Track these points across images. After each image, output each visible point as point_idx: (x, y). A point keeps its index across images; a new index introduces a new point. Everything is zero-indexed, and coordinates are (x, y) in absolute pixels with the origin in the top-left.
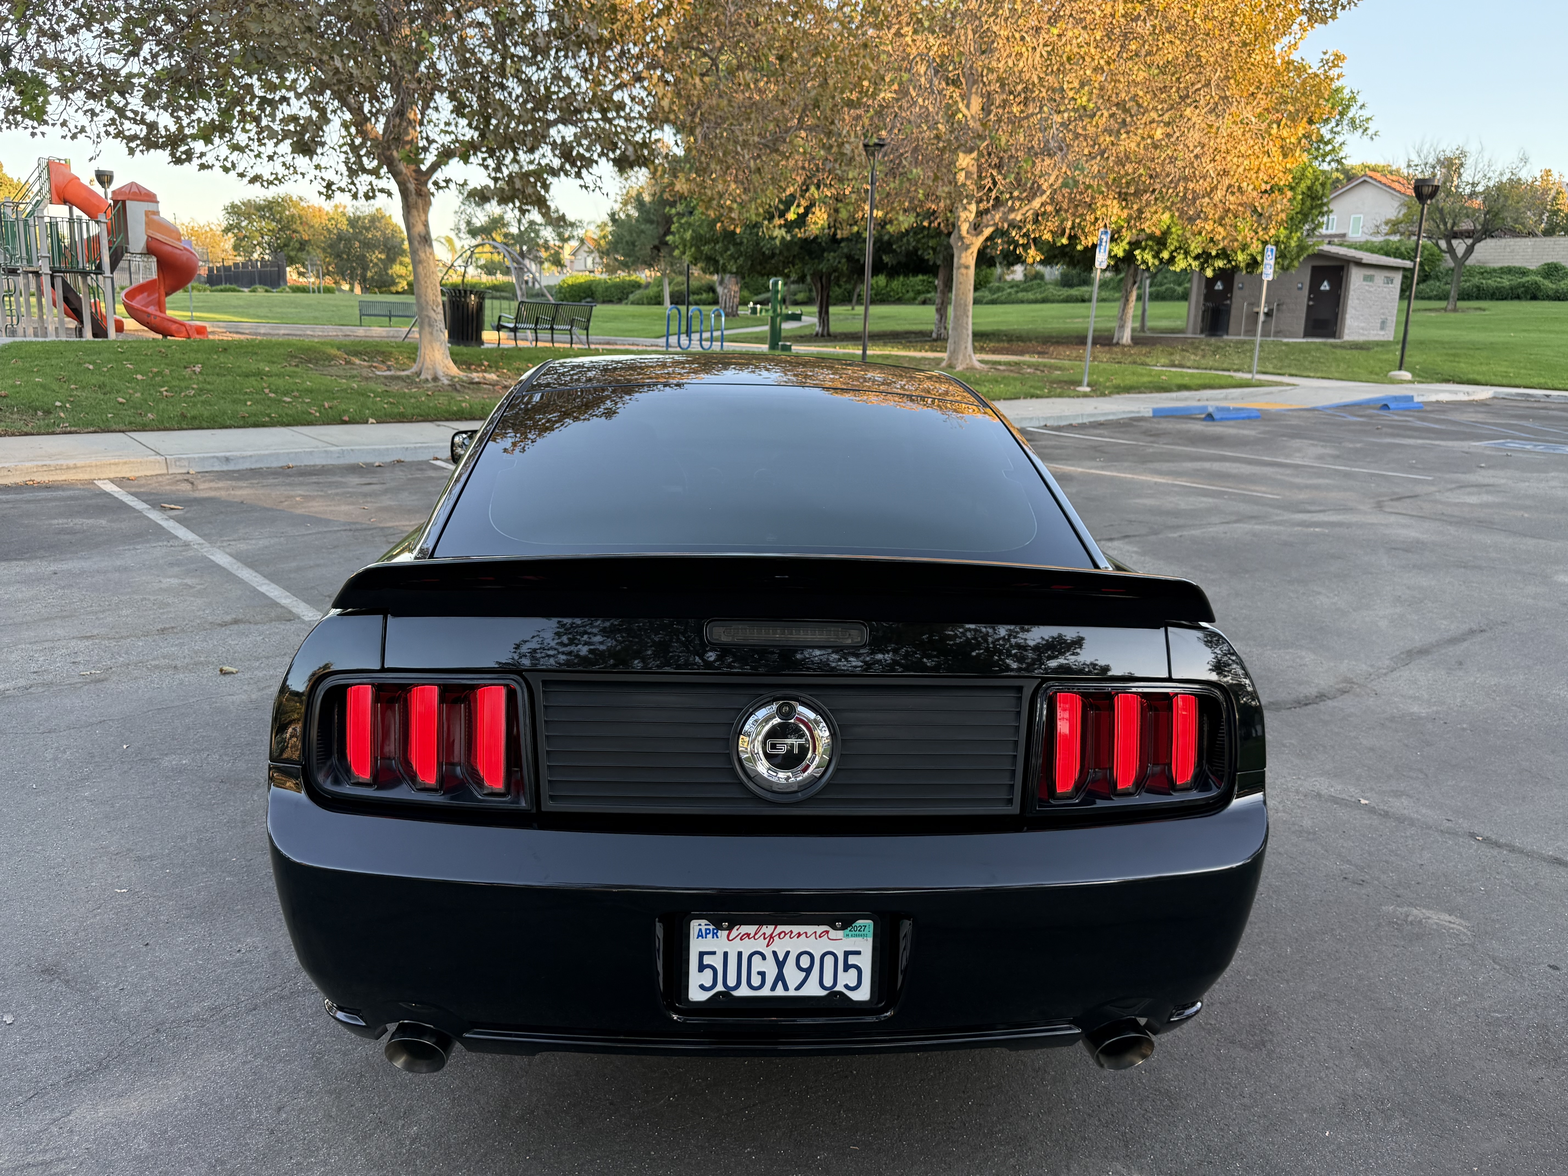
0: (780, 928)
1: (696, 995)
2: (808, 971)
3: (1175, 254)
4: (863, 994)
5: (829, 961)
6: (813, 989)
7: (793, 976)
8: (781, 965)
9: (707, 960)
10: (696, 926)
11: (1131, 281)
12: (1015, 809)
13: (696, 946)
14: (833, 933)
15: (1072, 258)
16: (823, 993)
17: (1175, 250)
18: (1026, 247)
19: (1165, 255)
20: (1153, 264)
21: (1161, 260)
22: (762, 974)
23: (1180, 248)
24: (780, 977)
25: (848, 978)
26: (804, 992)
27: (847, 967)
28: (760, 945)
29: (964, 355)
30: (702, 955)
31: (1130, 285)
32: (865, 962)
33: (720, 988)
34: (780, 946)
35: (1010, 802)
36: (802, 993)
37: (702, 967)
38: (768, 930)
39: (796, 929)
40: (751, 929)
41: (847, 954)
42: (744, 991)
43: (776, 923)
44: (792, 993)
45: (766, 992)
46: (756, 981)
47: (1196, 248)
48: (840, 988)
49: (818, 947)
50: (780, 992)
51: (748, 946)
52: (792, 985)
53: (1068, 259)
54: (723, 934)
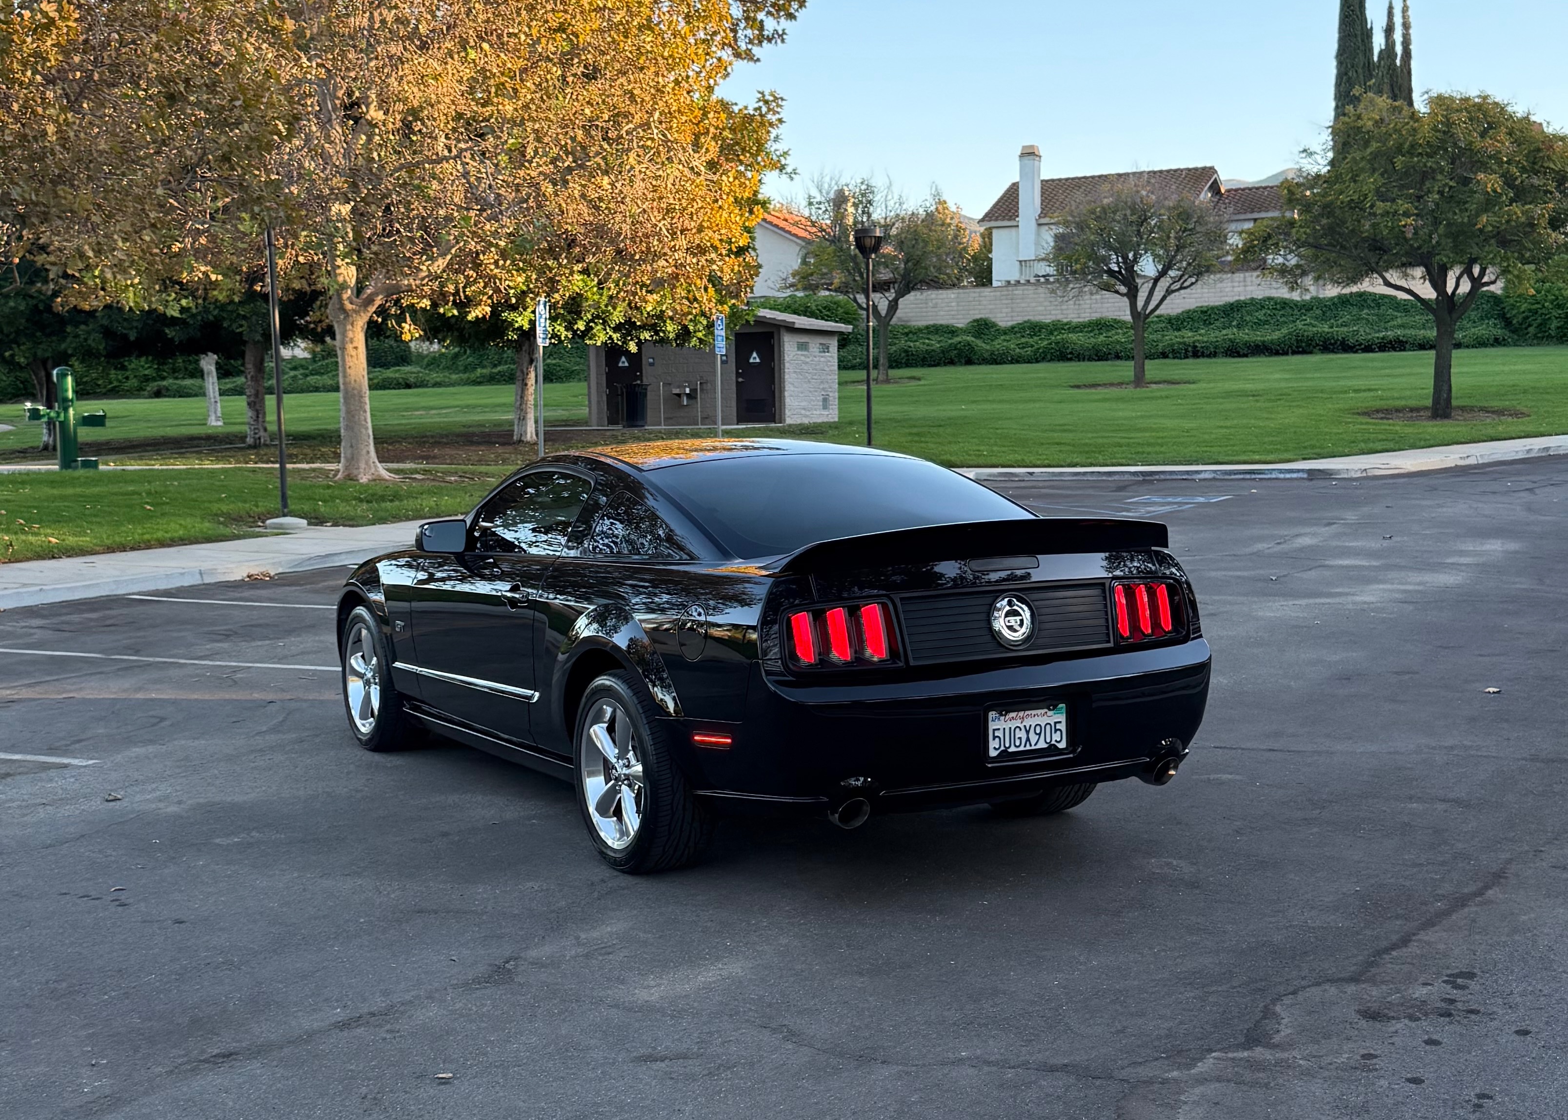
0: (1027, 713)
1: (993, 753)
2: (1039, 734)
4: (1062, 745)
5: (1048, 727)
6: (1042, 745)
7: (1033, 738)
8: (1028, 732)
9: (997, 734)
10: (992, 714)
11: (527, 359)
12: (1111, 645)
13: (992, 726)
14: (1050, 713)
15: (461, 331)
16: (1046, 746)
17: (592, 321)
18: (401, 319)
19: (581, 325)
20: (566, 337)
21: (575, 332)
22: (1020, 739)
23: (598, 317)
24: (1028, 739)
25: (1056, 737)
26: (1039, 746)
27: (1056, 730)
28: (1018, 723)
29: (367, 463)
30: (994, 730)
31: (525, 365)
32: (1063, 727)
33: (1002, 748)
34: (1028, 722)
35: (1109, 642)
36: (1038, 747)
37: (994, 737)
38: (1021, 714)
39: (1033, 712)
40: (1013, 714)
41: (1056, 723)
42: (1013, 749)
43: (1025, 710)
44: (1033, 747)
45: (1022, 748)
46: (1018, 743)
47: (617, 316)
48: (1053, 742)
49: (1042, 721)
50: (1028, 748)
51: (1013, 724)
52: (1033, 743)
53: (456, 333)
54: (1002, 718)
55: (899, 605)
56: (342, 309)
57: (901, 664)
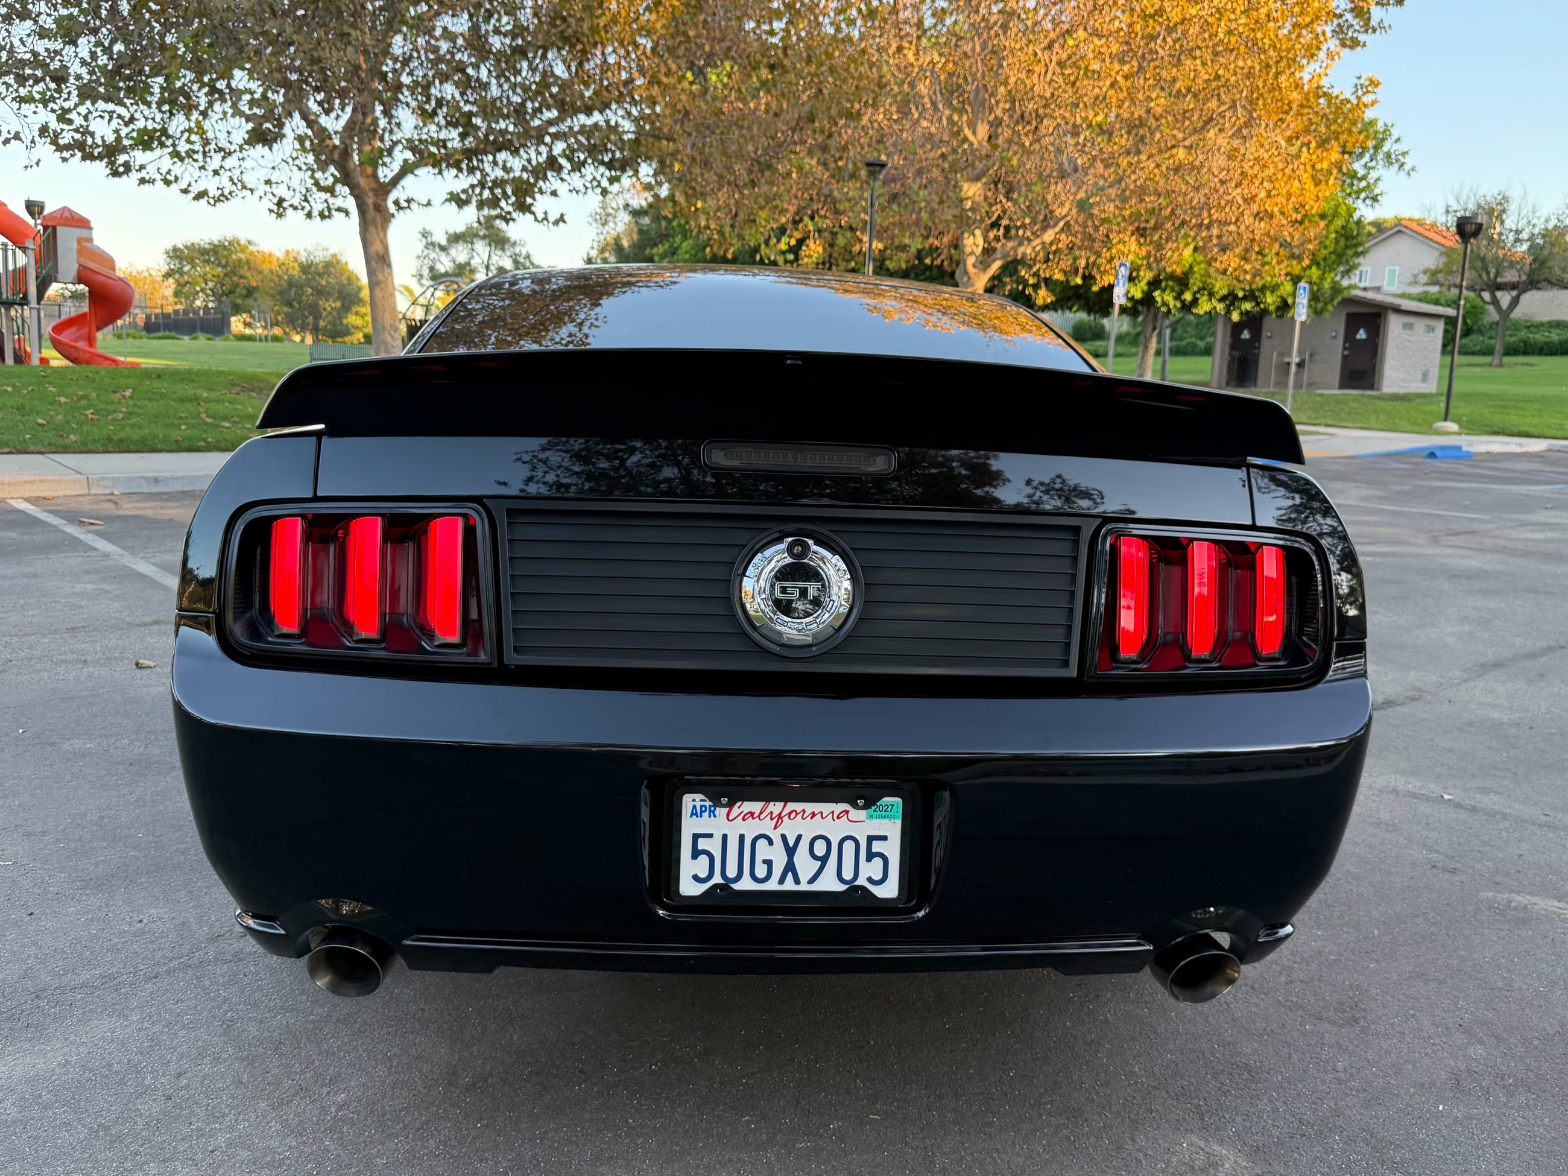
0: (791, 806)
1: (689, 888)
2: (824, 860)
3: (1198, 296)
4: (889, 890)
5: (849, 847)
6: (829, 883)
7: (805, 866)
8: (791, 851)
9: (702, 844)
10: (690, 801)
11: (1150, 326)
12: (1071, 670)
13: (689, 826)
14: (855, 814)
15: (1087, 299)
16: (842, 888)
17: (1198, 292)
18: (1036, 287)
19: (1188, 297)
20: (1175, 306)
21: (1183, 302)
22: (769, 863)
23: (1204, 288)
24: (790, 867)
25: (871, 870)
26: (819, 886)
27: (871, 856)
28: (766, 826)
30: (696, 837)
31: (1149, 331)
32: (892, 849)
33: (717, 879)
34: (791, 829)
35: (1066, 662)
36: (817, 887)
37: (696, 853)
38: (776, 807)
39: (810, 807)
40: (755, 806)
41: (871, 839)
42: (746, 884)
43: (786, 800)
44: (804, 887)
45: (772, 885)
46: (761, 871)
47: (1221, 287)
48: (861, 881)
49: (835, 831)
50: (789, 885)
51: (751, 828)
52: (804, 877)
53: (1083, 302)
54: (722, 812)
55: (502, 521)
56: (966, 272)
57: (483, 657)
